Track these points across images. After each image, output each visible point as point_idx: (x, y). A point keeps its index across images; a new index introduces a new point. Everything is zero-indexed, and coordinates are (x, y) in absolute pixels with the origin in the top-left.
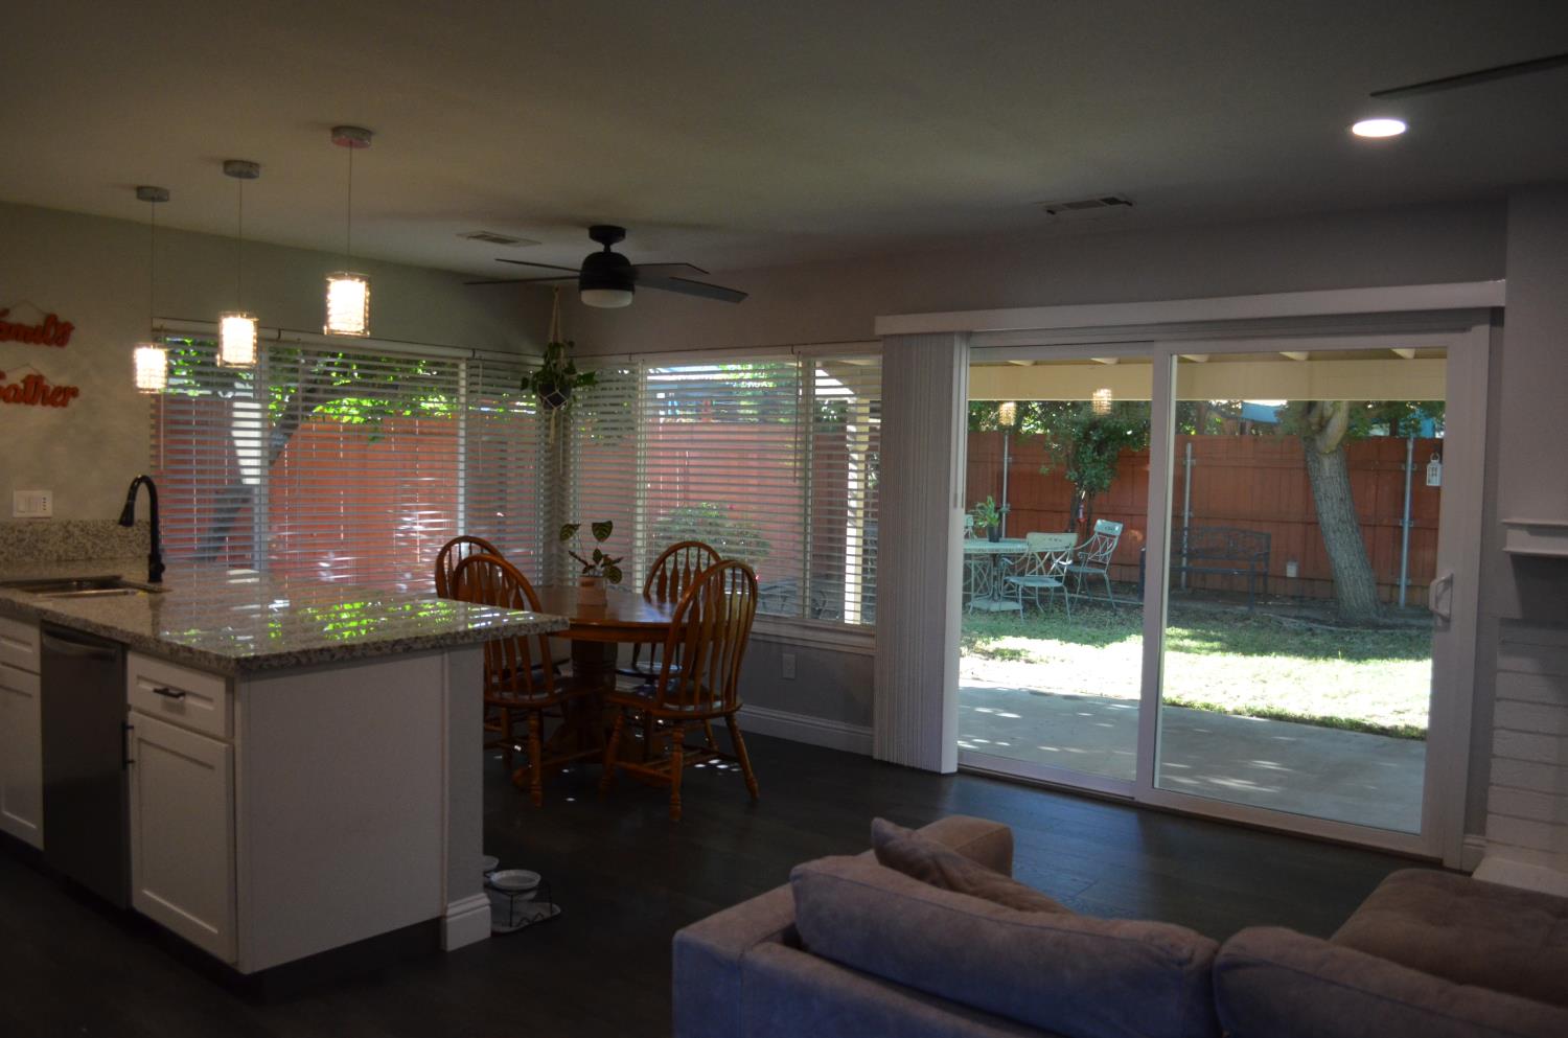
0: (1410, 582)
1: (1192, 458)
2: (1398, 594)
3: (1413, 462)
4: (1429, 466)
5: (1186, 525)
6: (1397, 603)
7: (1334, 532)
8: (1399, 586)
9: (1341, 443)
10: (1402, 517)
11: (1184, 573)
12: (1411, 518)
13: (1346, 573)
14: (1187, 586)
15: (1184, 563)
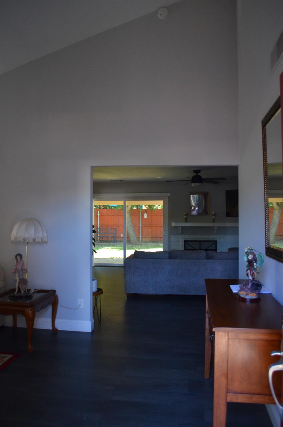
0: (142, 237)
1: (99, 214)
2: (140, 239)
3: (141, 214)
4: (144, 214)
5: (98, 228)
6: (140, 241)
7: (129, 228)
8: (140, 238)
9: (129, 211)
10: (140, 224)
11: (98, 237)
12: (141, 224)
13: (131, 235)
14: (99, 240)
15: (98, 236)
